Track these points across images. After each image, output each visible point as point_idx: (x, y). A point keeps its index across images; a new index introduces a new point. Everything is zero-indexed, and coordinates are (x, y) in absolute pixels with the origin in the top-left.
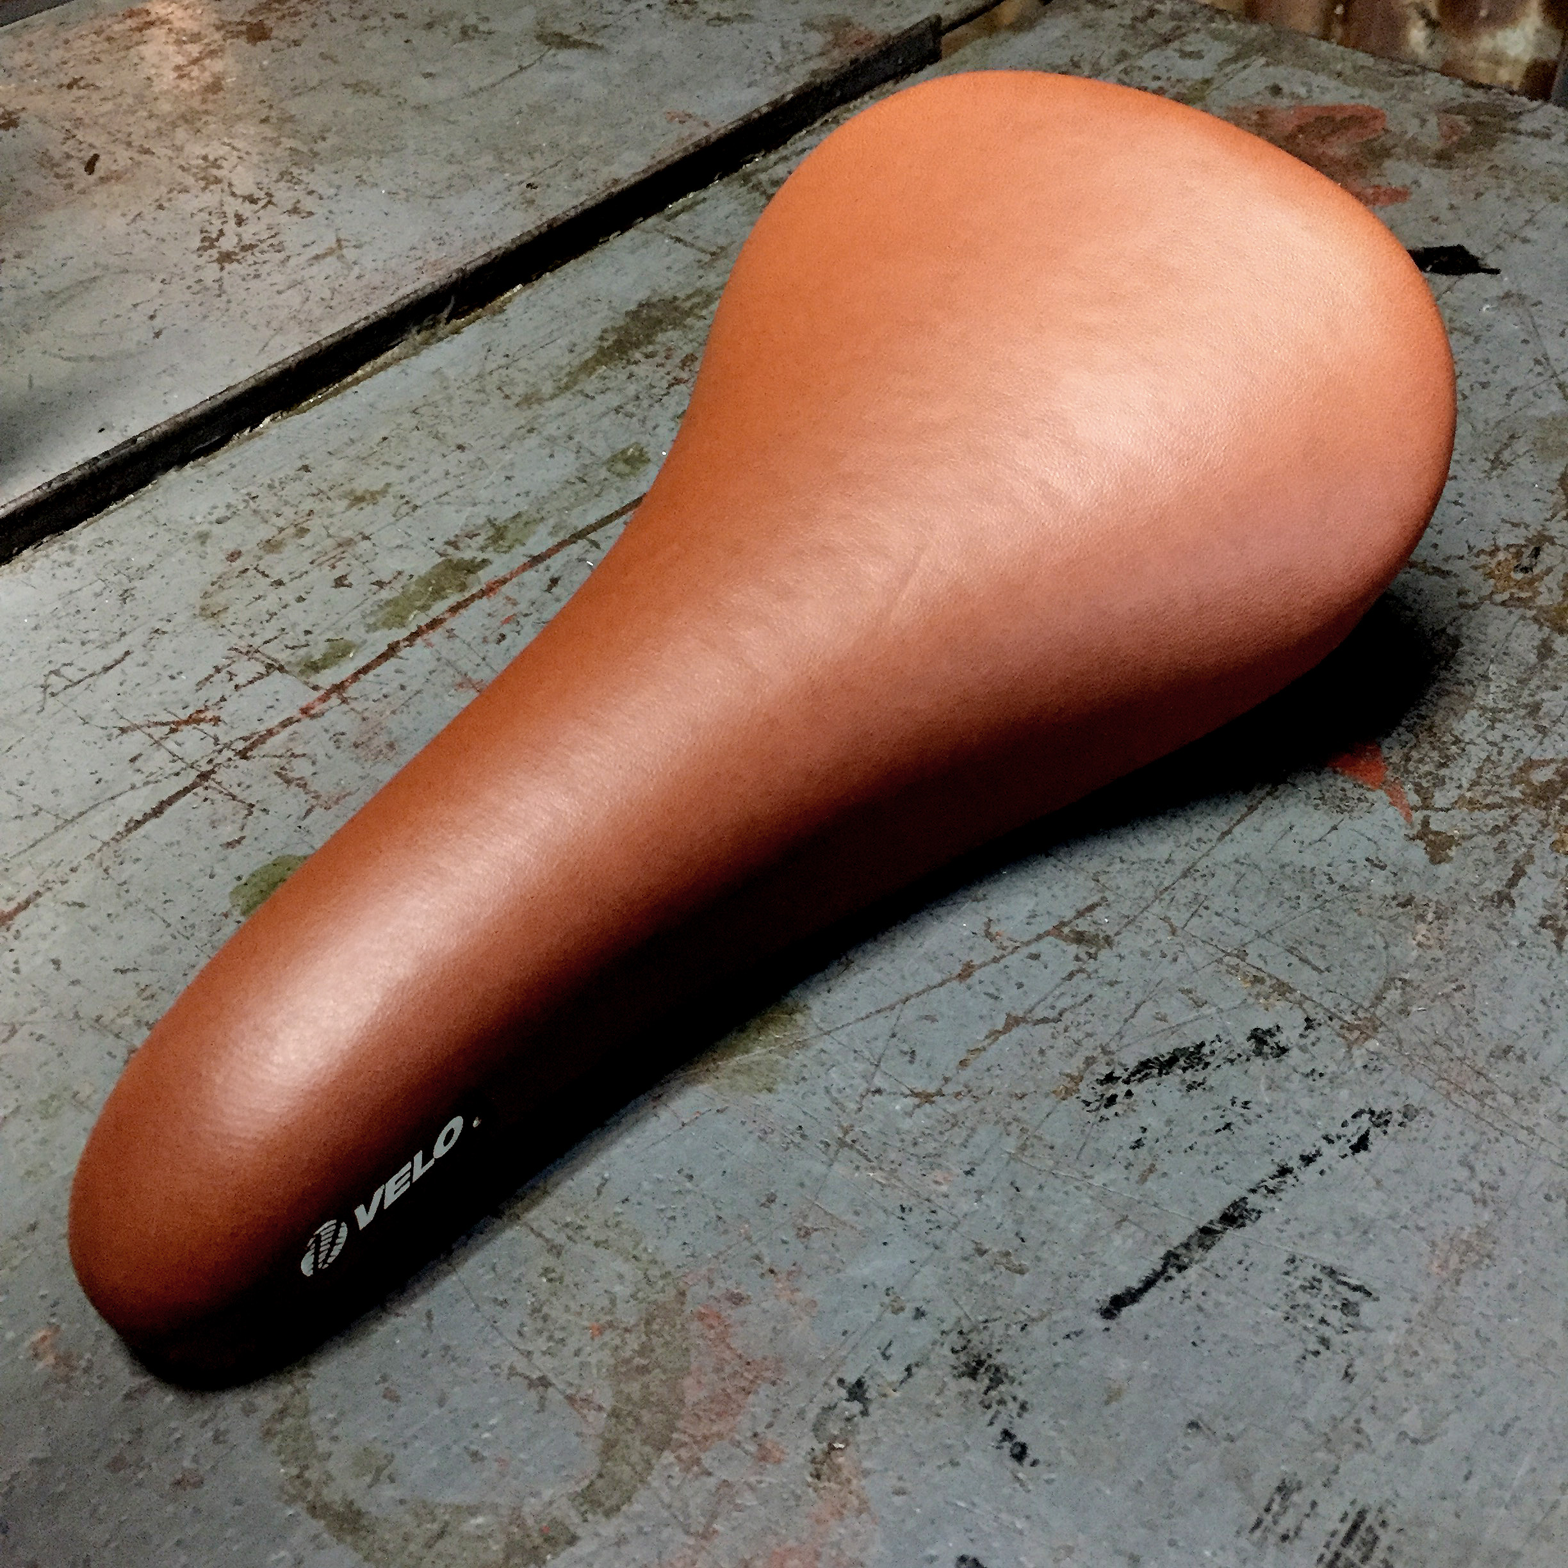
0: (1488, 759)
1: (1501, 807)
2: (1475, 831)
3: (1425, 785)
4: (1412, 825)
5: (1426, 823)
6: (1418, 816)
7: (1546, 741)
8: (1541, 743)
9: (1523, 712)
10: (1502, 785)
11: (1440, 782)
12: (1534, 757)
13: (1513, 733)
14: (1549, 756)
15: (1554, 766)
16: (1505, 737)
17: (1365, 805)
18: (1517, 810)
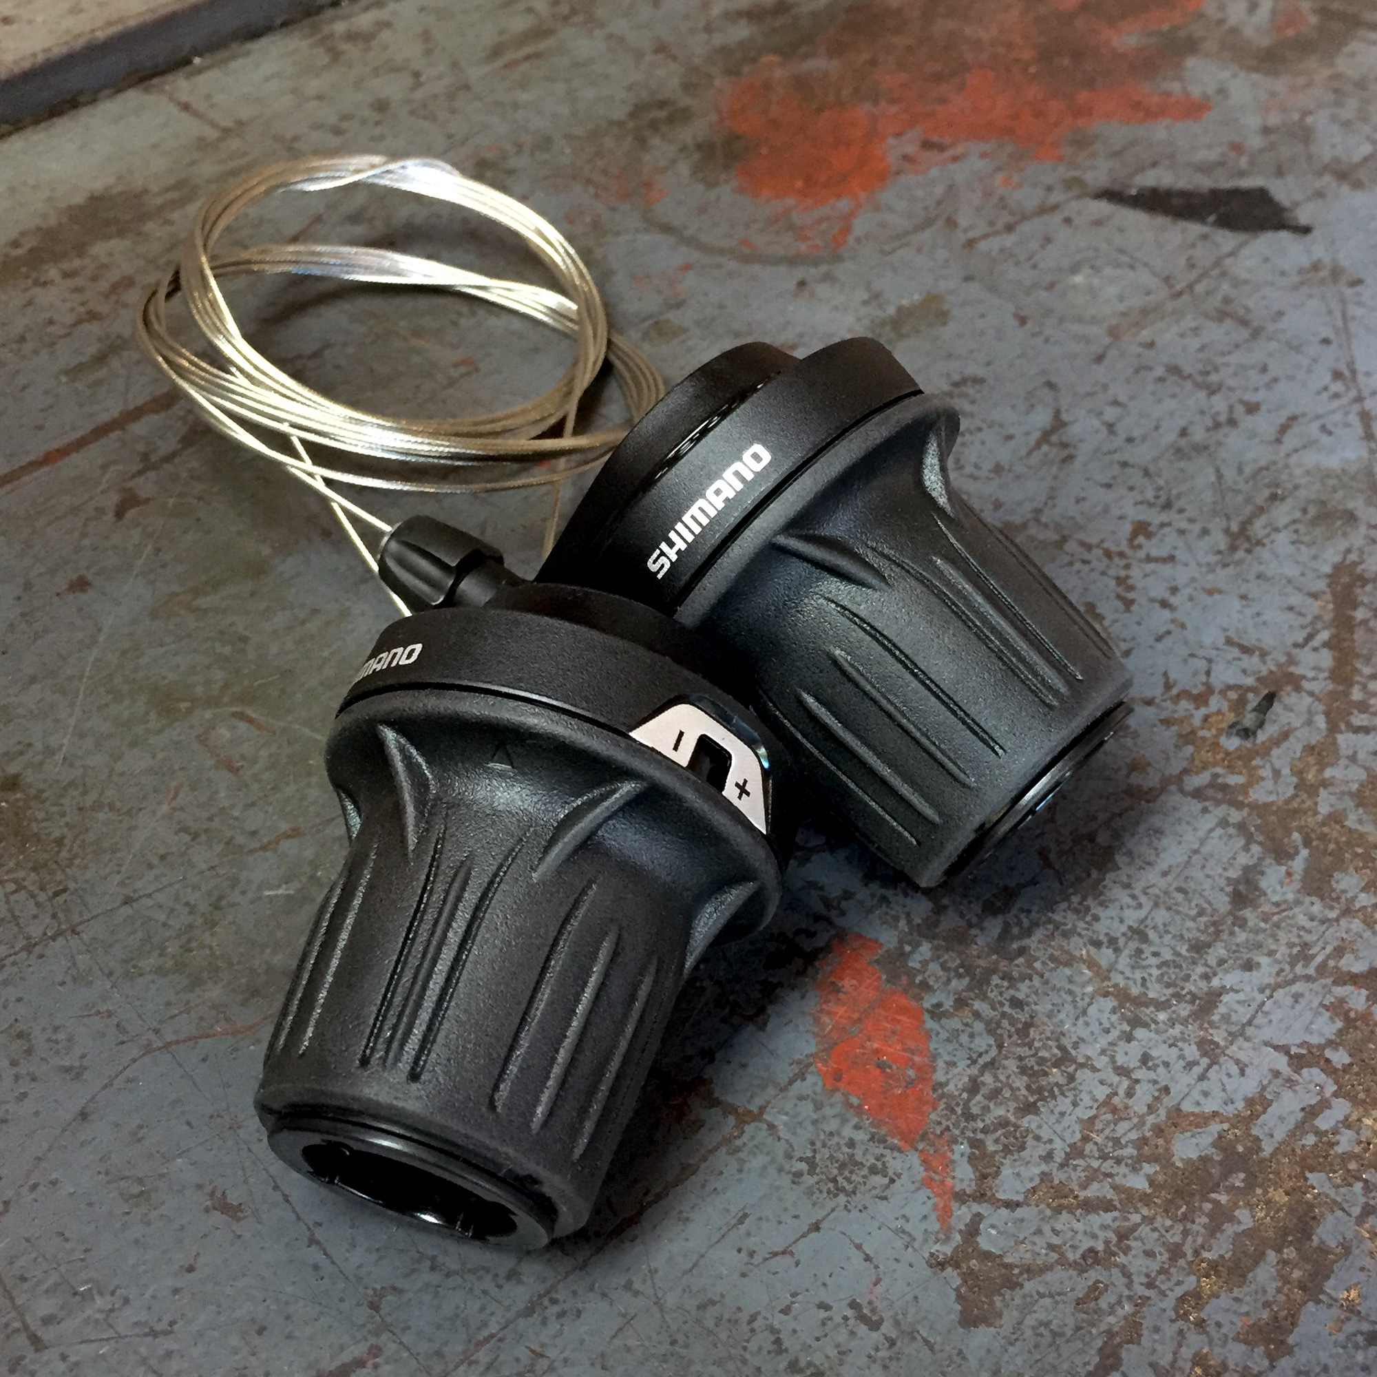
0: (1107, 1102)
1: (1108, 1206)
2: (1054, 1256)
3: (991, 1147)
4: (947, 1232)
5: (972, 1231)
6: (962, 1214)
7: (1212, 1073)
8: (1202, 1077)
9: (1184, 1010)
10: (1118, 1161)
11: (1016, 1143)
12: (1187, 1107)
13: (1160, 1052)
14: (1209, 1106)
15: (1215, 1128)
16: (1145, 1059)
17: (878, 1180)
18: (1136, 1218)
